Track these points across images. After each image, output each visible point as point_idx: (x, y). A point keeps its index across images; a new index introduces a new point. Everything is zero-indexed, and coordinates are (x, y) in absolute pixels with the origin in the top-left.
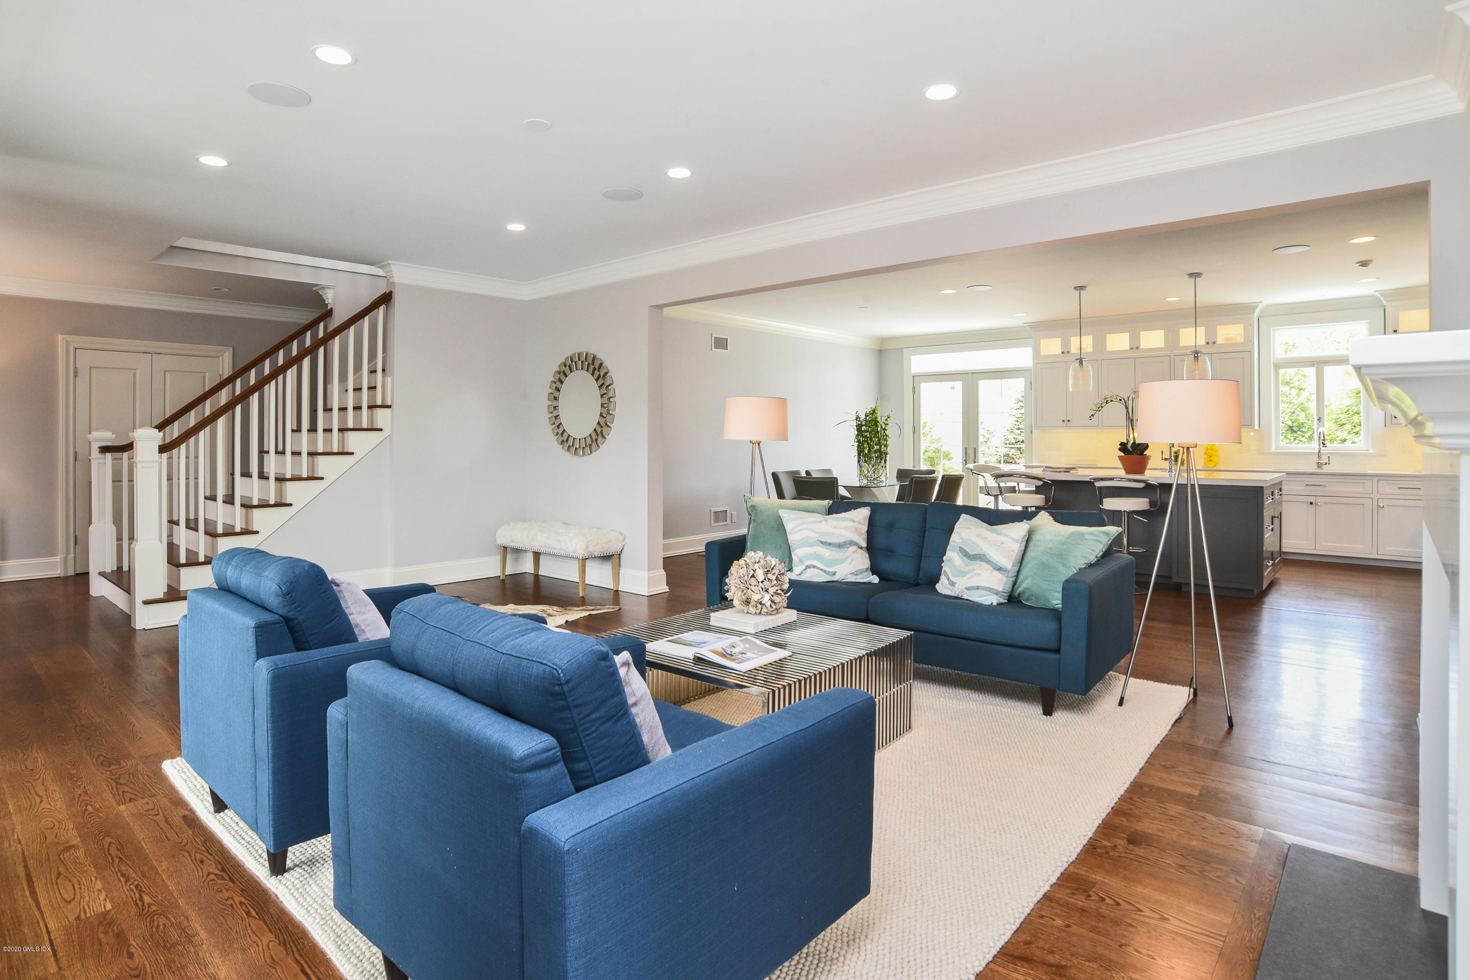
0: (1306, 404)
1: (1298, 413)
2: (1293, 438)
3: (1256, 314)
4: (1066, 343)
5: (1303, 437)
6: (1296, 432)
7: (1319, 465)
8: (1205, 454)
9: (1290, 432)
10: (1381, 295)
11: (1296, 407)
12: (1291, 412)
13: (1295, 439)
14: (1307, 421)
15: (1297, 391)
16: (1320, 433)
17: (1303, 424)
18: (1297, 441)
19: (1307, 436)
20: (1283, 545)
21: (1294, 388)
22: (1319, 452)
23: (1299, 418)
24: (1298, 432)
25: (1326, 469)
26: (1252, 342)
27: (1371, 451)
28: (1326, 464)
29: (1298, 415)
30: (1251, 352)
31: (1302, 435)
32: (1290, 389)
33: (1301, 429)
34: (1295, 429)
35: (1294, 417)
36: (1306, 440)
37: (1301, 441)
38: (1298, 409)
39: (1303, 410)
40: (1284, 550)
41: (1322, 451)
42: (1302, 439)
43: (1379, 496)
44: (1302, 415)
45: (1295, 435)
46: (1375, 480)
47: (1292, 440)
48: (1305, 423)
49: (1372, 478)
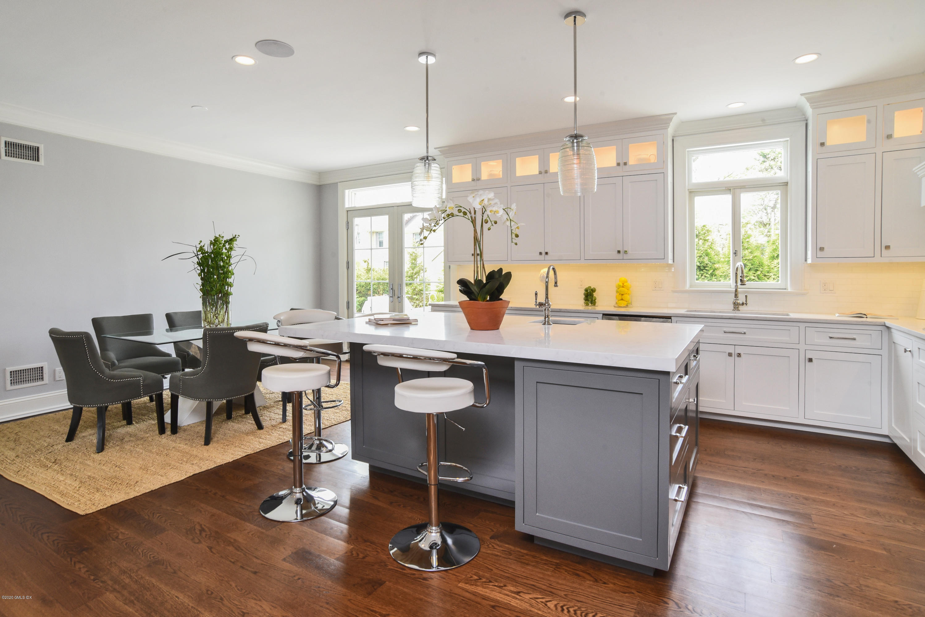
0: (709, 251)
1: (704, 257)
2: (700, 275)
3: (670, 130)
4: (476, 170)
5: (707, 273)
6: (702, 270)
7: (736, 306)
8: (617, 292)
9: (698, 270)
10: (808, 100)
11: (702, 253)
12: (699, 256)
13: (702, 276)
14: (709, 263)
15: (703, 241)
16: (737, 269)
17: (707, 264)
18: (703, 277)
19: (709, 273)
20: (700, 404)
21: (701, 239)
22: (736, 291)
23: (705, 260)
24: (704, 271)
25: (744, 312)
26: (665, 162)
27: (789, 290)
28: (743, 304)
29: (703, 258)
30: (664, 174)
31: (706, 273)
32: (699, 240)
33: (706, 268)
34: (702, 268)
35: (701, 259)
36: (709, 276)
37: (705, 276)
38: (704, 254)
39: (707, 255)
40: (701, 409)
41: (739, 290)
42: (706, 275)
43: (807, 347)
44: (706, 258)
45: (702, 272)
46: (802, 326)
47: (700, 276)
48: (708, 264)
49: (799, 324)
